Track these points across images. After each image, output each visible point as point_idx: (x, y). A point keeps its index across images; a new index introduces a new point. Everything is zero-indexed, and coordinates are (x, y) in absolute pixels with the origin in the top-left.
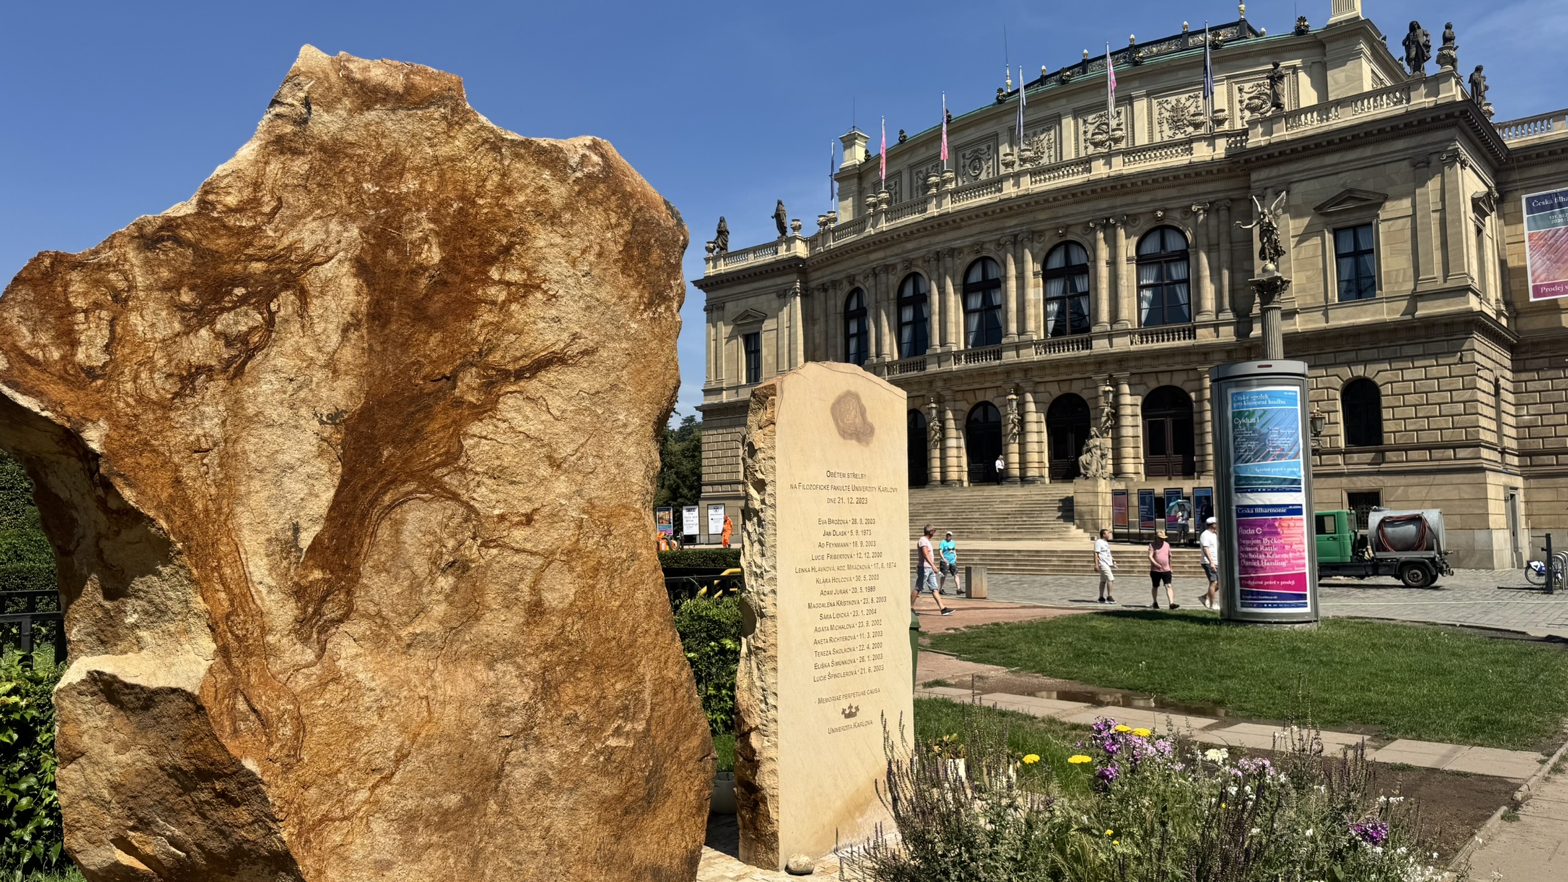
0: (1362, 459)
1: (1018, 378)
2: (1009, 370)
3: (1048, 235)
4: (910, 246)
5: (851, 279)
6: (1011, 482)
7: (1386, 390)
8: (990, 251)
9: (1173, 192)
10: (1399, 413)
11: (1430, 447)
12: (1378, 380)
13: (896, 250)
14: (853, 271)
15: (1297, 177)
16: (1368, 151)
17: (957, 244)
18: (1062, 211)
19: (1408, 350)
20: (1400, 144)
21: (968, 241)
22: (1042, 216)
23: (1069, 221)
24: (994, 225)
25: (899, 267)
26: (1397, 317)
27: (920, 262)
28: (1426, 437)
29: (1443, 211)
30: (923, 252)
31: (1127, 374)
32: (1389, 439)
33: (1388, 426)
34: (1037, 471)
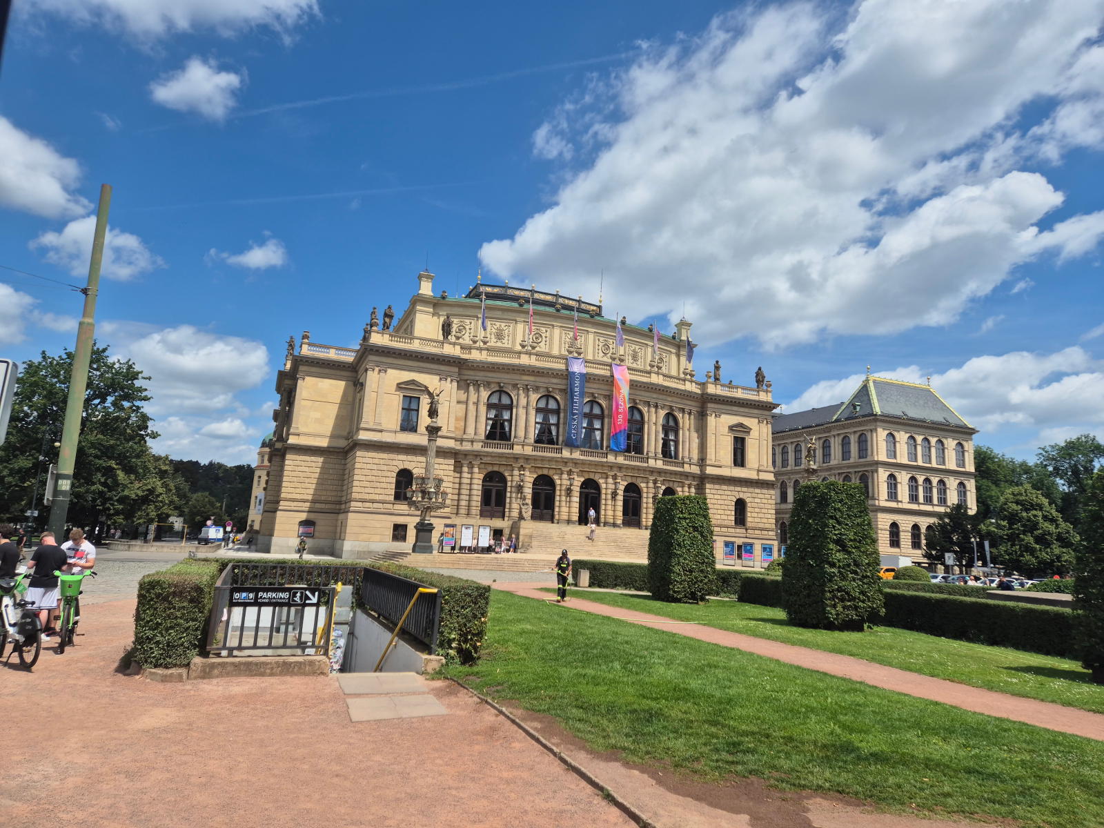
0: (741, 531)
1: (615, 470)
2: (611, 466)
4: (554, 380)
5: (500, 383)
6: (608, 526)
7: (749, 505)
8: (601, 400)
9: (679, 400)
10: (753, 515)
11: (762, 529)
12: (748, 500)
15: (724, 411)
16: (746, 410)
19: (756, 490)
20: (756, 411)
21: (592, 391)
23: (641, 398)
25: (542, 390)
26: (752, 476)
27: (557, 391)
28: (761, 525)
29: (767, 440)
30: (563, 388)
31: (661, 479)
32: (749, 524)
33: (749, 519)
34: (619, 522)
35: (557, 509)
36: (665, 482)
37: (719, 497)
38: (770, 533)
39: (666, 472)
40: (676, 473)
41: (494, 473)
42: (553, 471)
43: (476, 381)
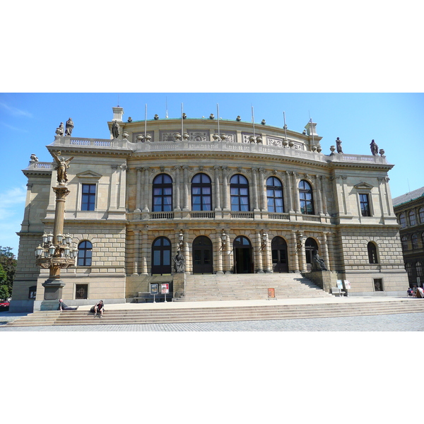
0: (375, 268)
1: (262, 227)
2: (258, 224)
3: (269, 172)
4: (204, 161)
5: (162, 168)
6: (261, 272)
7: (379, 246)
8: (244, 172)
9: (310, 169)
10: (383, 254)
11: (393, 265)
12: (378, 242)
13: (195, 160)
14: (165, 165)
15: (348, 175)
16: (367, 172)
17: (230, 166)
18: (276, 164)
19: (384, 234)
20: (375, 173)
21: (236, 166)
22: (268, 164)
23: (279, 169)
24: (248, 162)
25: (195, 169)
26: (378, 224)
27: (208, 169)
28: (392, 262)
29: (387, 194)
30: (212, 165)
31: (303, 231)
32: (381, 262)
33: (381, 257)
34: (270, 268)
35: (214, 263)
36: (307, 234)
37: (353, 242)
38: (400, 267)
39: (306, 225)
40: (315, 226)
41: (162, 238)
42: (209, 232)
43: (142, 168)
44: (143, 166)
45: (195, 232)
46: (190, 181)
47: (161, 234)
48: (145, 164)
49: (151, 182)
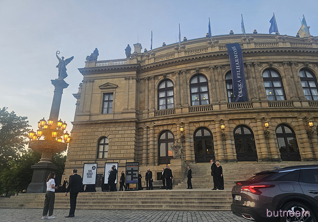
3: (264, 65)
4: (200, 63)
5: (164, 75)
13: (192, 64)
14: (167, 72)
23: (274, 61)
25: (192, 71)
30: (207, 66)
41: (167, 131)
42: (209, 123)
43: (149, 77)
44: (149, 76)
45: (195, 124)
46: (188, 82)
47: (165, 128)
48: (151, 74)
49: (156, 87)
